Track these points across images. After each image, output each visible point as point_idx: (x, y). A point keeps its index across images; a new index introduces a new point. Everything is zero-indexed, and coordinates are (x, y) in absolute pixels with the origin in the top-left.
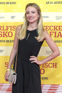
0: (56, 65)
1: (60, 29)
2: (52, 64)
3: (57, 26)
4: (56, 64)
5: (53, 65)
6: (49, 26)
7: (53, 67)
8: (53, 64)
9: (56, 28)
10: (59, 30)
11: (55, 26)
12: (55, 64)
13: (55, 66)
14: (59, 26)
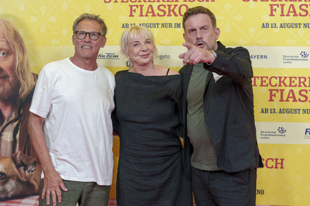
0: (282, 164)
1: (293, 84)
2: (272, 160)
3: (285, 78)
4: (282, 160)
5: (277, 164)
6: (267, 77)
7: (276, 167)
8: (277, 160)
9: (283, 82)
10: (290, 85)
11: (280, 78)
12: (279, 161)
13: (279, 166)
14: (290, 78)
